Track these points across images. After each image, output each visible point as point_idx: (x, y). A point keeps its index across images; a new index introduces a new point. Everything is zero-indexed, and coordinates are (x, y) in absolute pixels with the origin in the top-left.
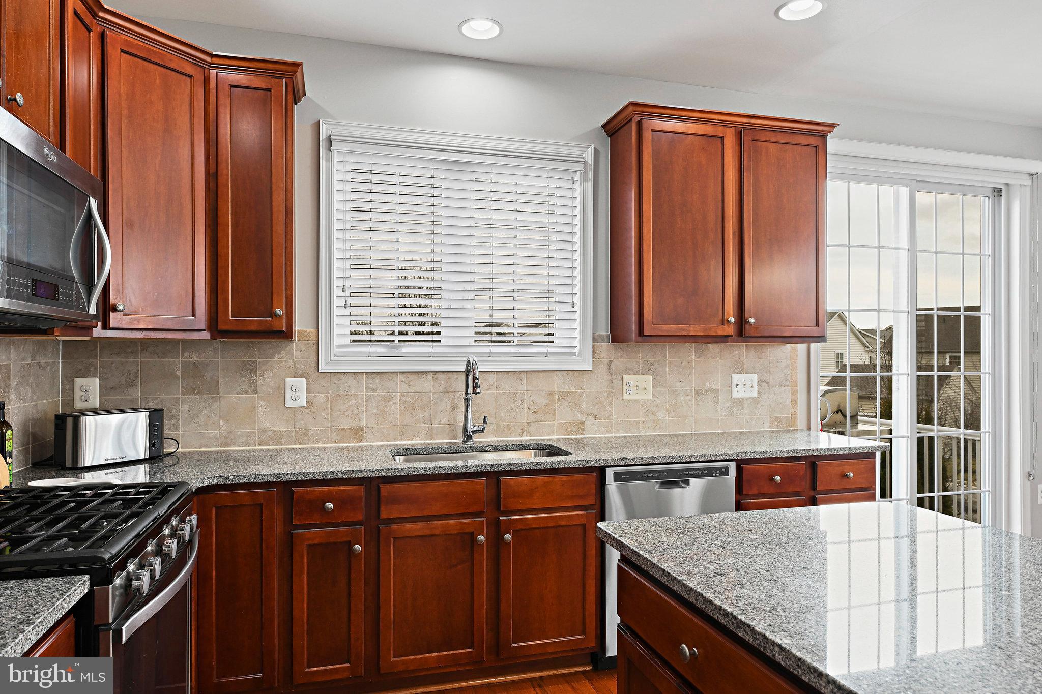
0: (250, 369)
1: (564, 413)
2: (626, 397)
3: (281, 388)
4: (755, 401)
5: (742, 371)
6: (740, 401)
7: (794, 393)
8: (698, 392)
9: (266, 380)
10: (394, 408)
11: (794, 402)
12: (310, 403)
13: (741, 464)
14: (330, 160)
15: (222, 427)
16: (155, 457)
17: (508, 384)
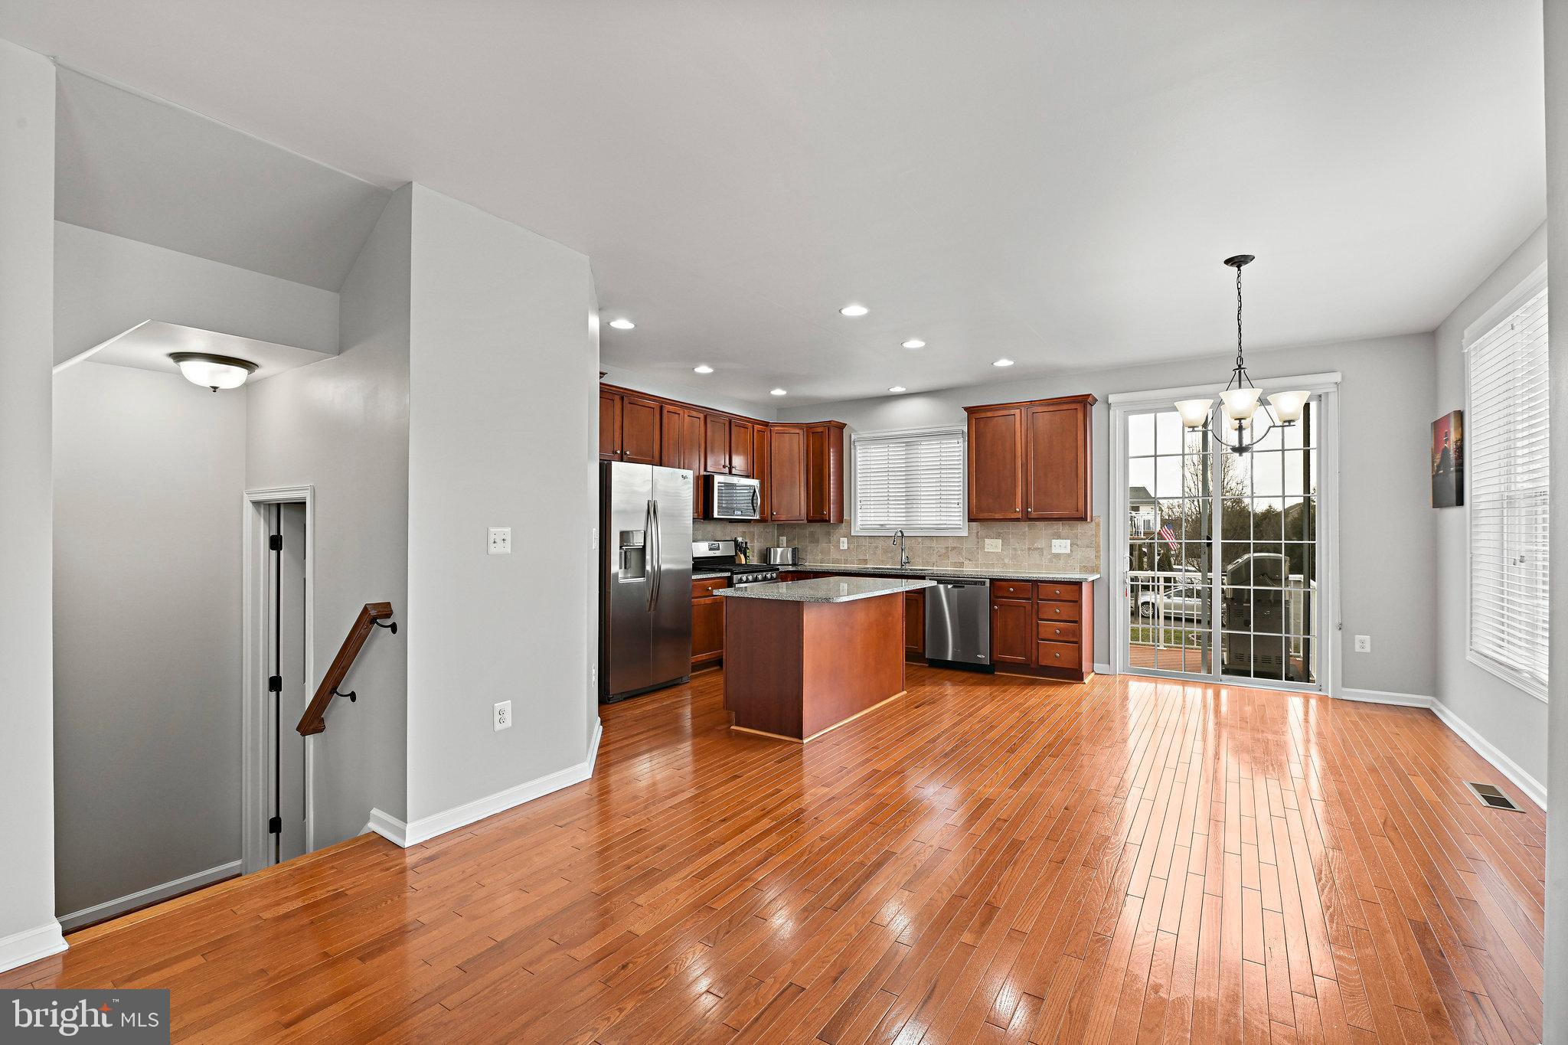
0: (828, 534)
1: (954, 557)
2: (986, 550)
3: (839, 542)
4: (1068, 555)
5: (1059, 537)
6: (1057, 556)
7: (1098, 551)
8: (1029, 549)
9: (834, 538)
10: (879, 552)
11: (1097, 557)
12: (848, 548)
13: (992, 581)
14: (855, 449)
15: (820, 557)
16: (794, 564)
17: (927, 543)
